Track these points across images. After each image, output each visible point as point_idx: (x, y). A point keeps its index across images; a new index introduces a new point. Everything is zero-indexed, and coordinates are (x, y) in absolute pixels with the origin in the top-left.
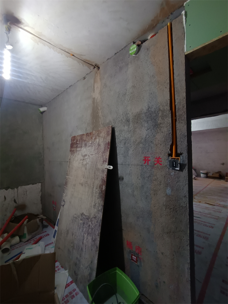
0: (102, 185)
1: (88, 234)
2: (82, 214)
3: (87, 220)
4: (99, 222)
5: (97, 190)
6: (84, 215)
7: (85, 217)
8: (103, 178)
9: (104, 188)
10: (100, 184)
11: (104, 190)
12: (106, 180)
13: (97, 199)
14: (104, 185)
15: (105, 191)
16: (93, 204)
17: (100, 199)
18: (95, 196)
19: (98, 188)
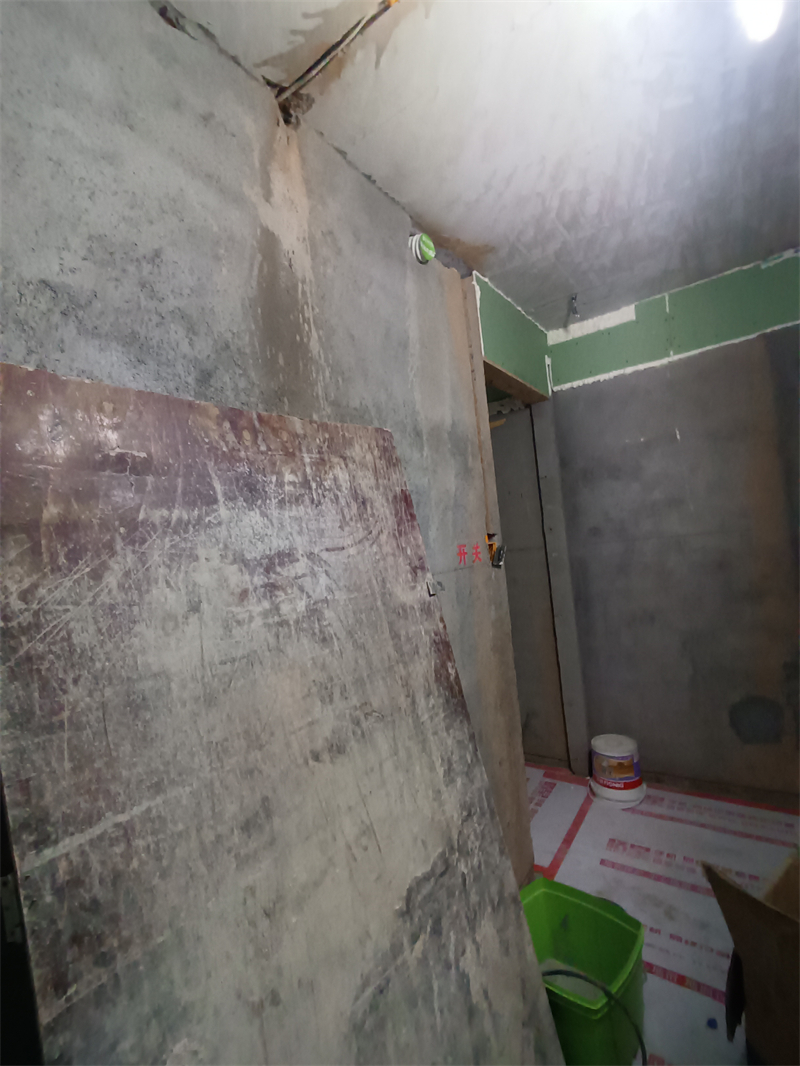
0: (443, 666)
5: (431, 702)
8: (436, 635)
9: (453, 669)
10: (437, 664)
11: (456, 678)
13: (445, 734)
14: (449, 660)
16: (441, 771)
17: (455, 724)
18: (435, 733)
19: (434, 687)
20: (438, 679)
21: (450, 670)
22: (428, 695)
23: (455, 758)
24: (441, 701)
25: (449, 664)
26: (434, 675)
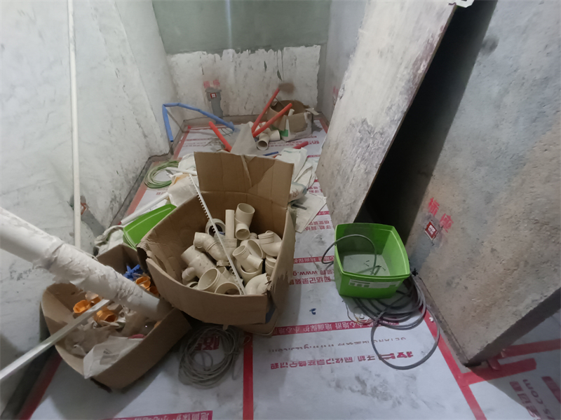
0: (422, 60)
1: (363, 159)
2: (364, 121)
3: (369, 135)
4: (385, 144)
5: (405, 73)
6: (367, 123)
7: (367, 128)
8: (432, 37)
9: (423, 67)
11: (421, 74)
12: (435, 45)
13: (399, 93)
14: (426, 60)
15: (421, 77)
17: (403, 96)
18: (397, 88)
19: (411, 66)
20: (415, 64)
22: (406, 68)
24: (408, 77)
25: (424, 62)
26: (415, 60)
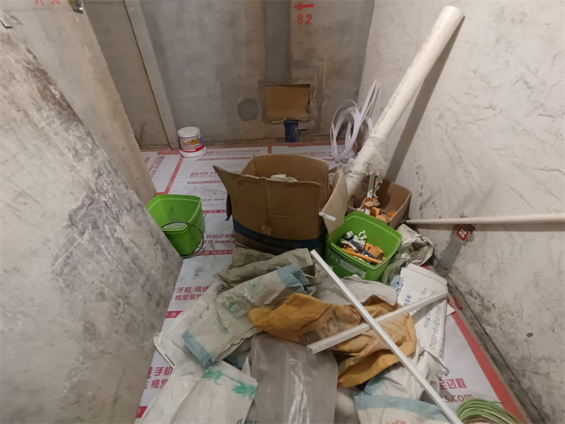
10: (38, 87)
16: (70, 155)
17: (72, 128)
21: (54, 91)
23: (79, 146)
24: (53, 113)
25: (52, 88)
26: (39, 95)
